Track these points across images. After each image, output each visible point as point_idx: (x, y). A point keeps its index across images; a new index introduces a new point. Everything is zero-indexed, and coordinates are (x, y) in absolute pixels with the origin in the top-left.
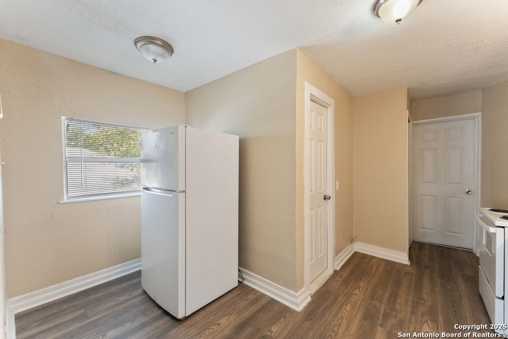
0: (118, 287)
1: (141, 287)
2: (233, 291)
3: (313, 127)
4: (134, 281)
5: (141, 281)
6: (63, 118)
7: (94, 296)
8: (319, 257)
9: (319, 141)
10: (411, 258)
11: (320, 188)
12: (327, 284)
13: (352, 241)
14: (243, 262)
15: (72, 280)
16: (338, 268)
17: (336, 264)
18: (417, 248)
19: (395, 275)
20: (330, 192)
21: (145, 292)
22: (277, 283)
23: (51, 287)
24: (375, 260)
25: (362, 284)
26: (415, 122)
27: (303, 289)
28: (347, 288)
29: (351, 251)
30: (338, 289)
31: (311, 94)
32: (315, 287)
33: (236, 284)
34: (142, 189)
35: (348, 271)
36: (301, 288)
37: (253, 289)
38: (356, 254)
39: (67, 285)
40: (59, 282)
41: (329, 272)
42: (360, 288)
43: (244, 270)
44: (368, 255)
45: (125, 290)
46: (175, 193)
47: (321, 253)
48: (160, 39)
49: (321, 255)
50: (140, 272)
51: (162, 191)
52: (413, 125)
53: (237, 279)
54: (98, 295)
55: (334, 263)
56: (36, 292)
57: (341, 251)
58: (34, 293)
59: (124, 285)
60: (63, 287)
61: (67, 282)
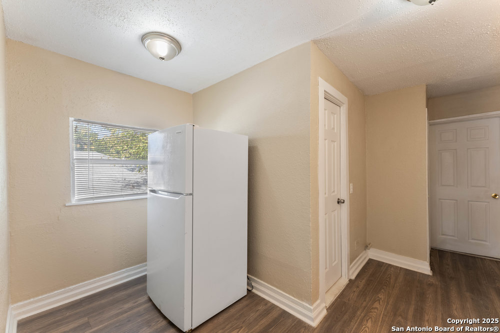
0: (123, 293)
1: (147, 294)
2: (242, 301)
3: (326, 126)
4: (140, 287)
5: (146, 286)
6: (71, 119)
7: (99, 303)
8: (334, 264)
9: (332, 141)
10: (432, 268)
11: (334, 191)
12: (342, 295)
13: (366, 247)
14: (252, 269)
15: (77, 285)
16: (353, 277)
17: (351, 272)
18: (438, 256)
19: (417, 287)
20: (344, 196)
21: (150, 300)
22: (289, 294)
23: (56, 292)
24: (392, 269)
25: (381, 296)
26: (432, 121)
27: (318, 301)
28: (365, 301)
29: (365, 258)
30: (355, 301)
31: (325, 91)
32: (330, 299)
33: (245, 293)
34: (148, 192)
35: (364, 281)
36: (316, 300)
37: (264, 299)
38: (370, 261)
39: (72, 290)
40: (64, 287)
41: (344, 282)
42: (379, 300)
43: (253, 277)
44: (384, 263)
45: (130, 296)
46: (182, 196)
47: (335, 261)
48: (167, 35)
49: (336, 262)
50: (145, 276)
51: (169, 194)
52: (430, 125)
53: (246, 287)
54: (103, 301)
55: (348, 272)
56: (40, 297)
57: (355, 259)
58: (38, 298)
59: (130, 291)
60: (68, 292)
61: (71, 287)
